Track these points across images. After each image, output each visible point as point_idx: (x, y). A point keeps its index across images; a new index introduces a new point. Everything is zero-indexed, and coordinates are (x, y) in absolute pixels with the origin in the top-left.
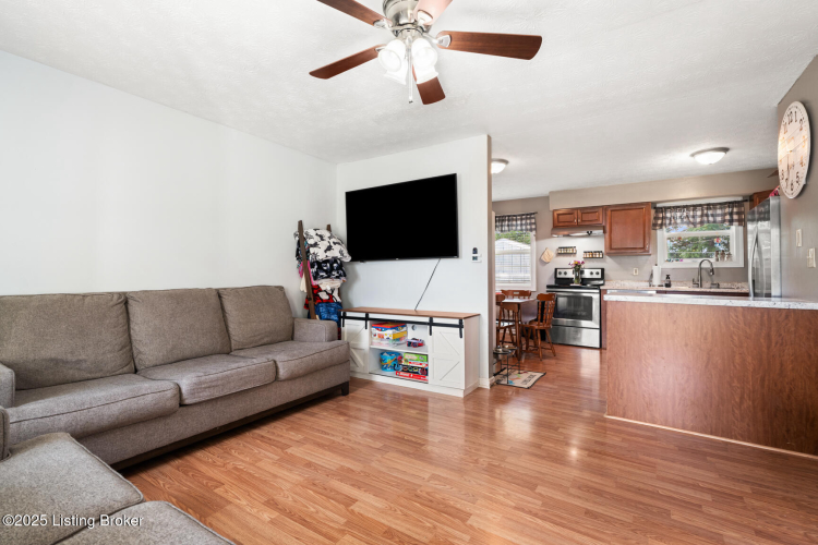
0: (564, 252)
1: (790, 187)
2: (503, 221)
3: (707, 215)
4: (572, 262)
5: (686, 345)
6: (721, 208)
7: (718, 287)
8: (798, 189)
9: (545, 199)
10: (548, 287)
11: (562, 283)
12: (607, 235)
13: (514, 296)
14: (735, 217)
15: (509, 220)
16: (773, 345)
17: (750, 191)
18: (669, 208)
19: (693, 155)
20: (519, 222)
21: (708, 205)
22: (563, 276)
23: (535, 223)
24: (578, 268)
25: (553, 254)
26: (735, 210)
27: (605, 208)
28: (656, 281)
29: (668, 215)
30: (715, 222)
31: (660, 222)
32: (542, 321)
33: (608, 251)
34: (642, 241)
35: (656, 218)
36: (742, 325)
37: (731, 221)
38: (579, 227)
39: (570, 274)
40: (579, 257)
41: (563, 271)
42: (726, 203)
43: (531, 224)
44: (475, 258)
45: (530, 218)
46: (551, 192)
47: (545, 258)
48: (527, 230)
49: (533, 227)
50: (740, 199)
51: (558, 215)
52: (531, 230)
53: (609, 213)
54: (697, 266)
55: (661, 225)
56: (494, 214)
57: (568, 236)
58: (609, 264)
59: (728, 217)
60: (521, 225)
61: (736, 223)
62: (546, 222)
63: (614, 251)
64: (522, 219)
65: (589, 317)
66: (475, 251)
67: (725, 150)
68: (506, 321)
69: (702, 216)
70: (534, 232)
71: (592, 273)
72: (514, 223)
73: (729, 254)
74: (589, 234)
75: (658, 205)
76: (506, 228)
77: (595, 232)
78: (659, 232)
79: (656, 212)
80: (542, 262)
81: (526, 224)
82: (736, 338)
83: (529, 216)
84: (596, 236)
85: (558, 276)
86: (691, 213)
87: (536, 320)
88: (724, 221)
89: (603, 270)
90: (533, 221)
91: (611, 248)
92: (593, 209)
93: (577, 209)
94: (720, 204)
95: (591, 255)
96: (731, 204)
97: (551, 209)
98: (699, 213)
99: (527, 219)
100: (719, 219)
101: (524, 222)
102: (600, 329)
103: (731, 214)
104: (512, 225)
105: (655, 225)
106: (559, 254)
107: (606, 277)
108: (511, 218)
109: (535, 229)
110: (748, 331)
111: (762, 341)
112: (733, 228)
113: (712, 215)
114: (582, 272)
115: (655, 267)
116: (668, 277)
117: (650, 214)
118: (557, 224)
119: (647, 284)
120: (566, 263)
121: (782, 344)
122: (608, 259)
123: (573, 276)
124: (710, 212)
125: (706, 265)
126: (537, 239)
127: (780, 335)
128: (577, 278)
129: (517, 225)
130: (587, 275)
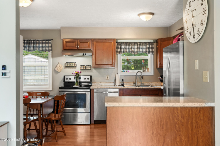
0: (69, 65)
1: (192, 37)
2: (29, 43)
3: (139, 48)
4: (74, 72)
5: (153, 133)
6: (145, 45)
7: (144, 86)
8: (198, 38)
9: (59, 31)
10: (60, 88)
11: (68, 85)
12: (94, 56)
13: (37, 96)
14: (151, 50)
15: (34, 43)
16: (194, 128)
17: (157, 37)
18: (123, 43)
19: (139, 15)
20: (41, 45)
21: (140, 43)
22: (69, 80)
23: (51, 47)
24: (77, 76)
25: (63, 67)
26: (151, 46)
27: (93, 40)
28: (118, 83)
29: (123, 47)
30: (142, 52)
31: (119, 50)
32: (57, 113)
33: (94, 66)
34: (111, 60)
35: (117, 48)
36: (180, 118)
37: (149, 52)
38: (78, 50)
39: (73, 79)
40: (78, 69)
41: (69, 77)
42: (147, 43)
43: (48, 47)
44: (3, 74)
45: (48, 43)
46: (62, 27)
47: (58, 69)
48: (46, 51)
49: (50, 48)
50: (152, 41)
51: (66, 42)
52: (49, 51)
53: (95, 43)
54: (135, 75)
55: (120, 52)
56: (21, 38)
57: (72, 55)
58: (94, 73)
59: (148, 50)
60: (42, 47)
61: (151, 53)
62: (58, 46)
63: (97, 66)
64: (43, 43)
65: (84, 107)
66: (4, 68)
67: (153, 14)
68: (32, 116)
69: (137, 48)
70: (51, 52)
71: (85, 79)
72: (38, 45)
73: (148, 68)
74: (84, 55)
75: (119, 41)
76: (32, 49)
77: (88, 54)
78: (119, 55)
79: (117, 45)
80: (55, 72)
81: (46, 47)
82: (177, 126)
83: (48, 41)
84: (87, 56)
85: (66, 81)
86: (133, 47)
87: (53, 112)
88: (146, 52)
89: (91, 76)
90: (50, 45)
91: (96, 64)
92: (86, 41)
93: (77, 39)
94: (145, 43)
95: (85, 68)
96: (149, 43)
97: (62, 38)
98: (136, 47)
99: (46, 43)
100: (144, 50)
101: (44, 45)
102: (90, 113)
103: (149, 48)
104: (36, 47)
105: (117, 52)
106: (66, 67)
107: (92, 81)
108: (35, 42)
109: (52, 50)
110: (183, 121)
111: (189, 126)
112: (150, 55)
113: (142, 48)
114: (80, 78)
115: (117, 75)
116: (123, 80)
117: (115, 46)
118: (65, 48)
119: (113, 84)
120: (70, 72)
121: (198, 127)
122: (94, 70)
123: (75, 81)
124: (141, 47)
125: (139, 74)
126: (52, 57)
127: (197, 122)
128: (77, 82)
129: (39, 47)
130: (82, 80)
